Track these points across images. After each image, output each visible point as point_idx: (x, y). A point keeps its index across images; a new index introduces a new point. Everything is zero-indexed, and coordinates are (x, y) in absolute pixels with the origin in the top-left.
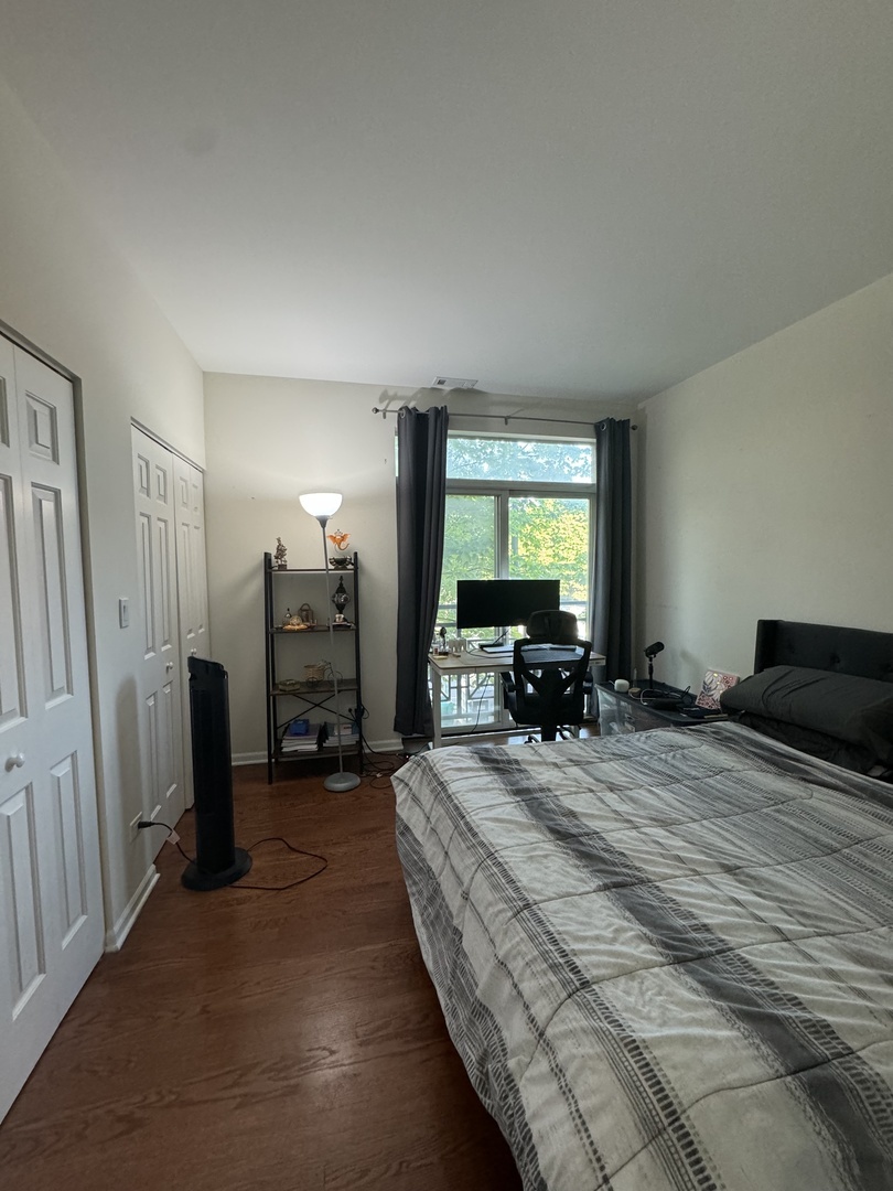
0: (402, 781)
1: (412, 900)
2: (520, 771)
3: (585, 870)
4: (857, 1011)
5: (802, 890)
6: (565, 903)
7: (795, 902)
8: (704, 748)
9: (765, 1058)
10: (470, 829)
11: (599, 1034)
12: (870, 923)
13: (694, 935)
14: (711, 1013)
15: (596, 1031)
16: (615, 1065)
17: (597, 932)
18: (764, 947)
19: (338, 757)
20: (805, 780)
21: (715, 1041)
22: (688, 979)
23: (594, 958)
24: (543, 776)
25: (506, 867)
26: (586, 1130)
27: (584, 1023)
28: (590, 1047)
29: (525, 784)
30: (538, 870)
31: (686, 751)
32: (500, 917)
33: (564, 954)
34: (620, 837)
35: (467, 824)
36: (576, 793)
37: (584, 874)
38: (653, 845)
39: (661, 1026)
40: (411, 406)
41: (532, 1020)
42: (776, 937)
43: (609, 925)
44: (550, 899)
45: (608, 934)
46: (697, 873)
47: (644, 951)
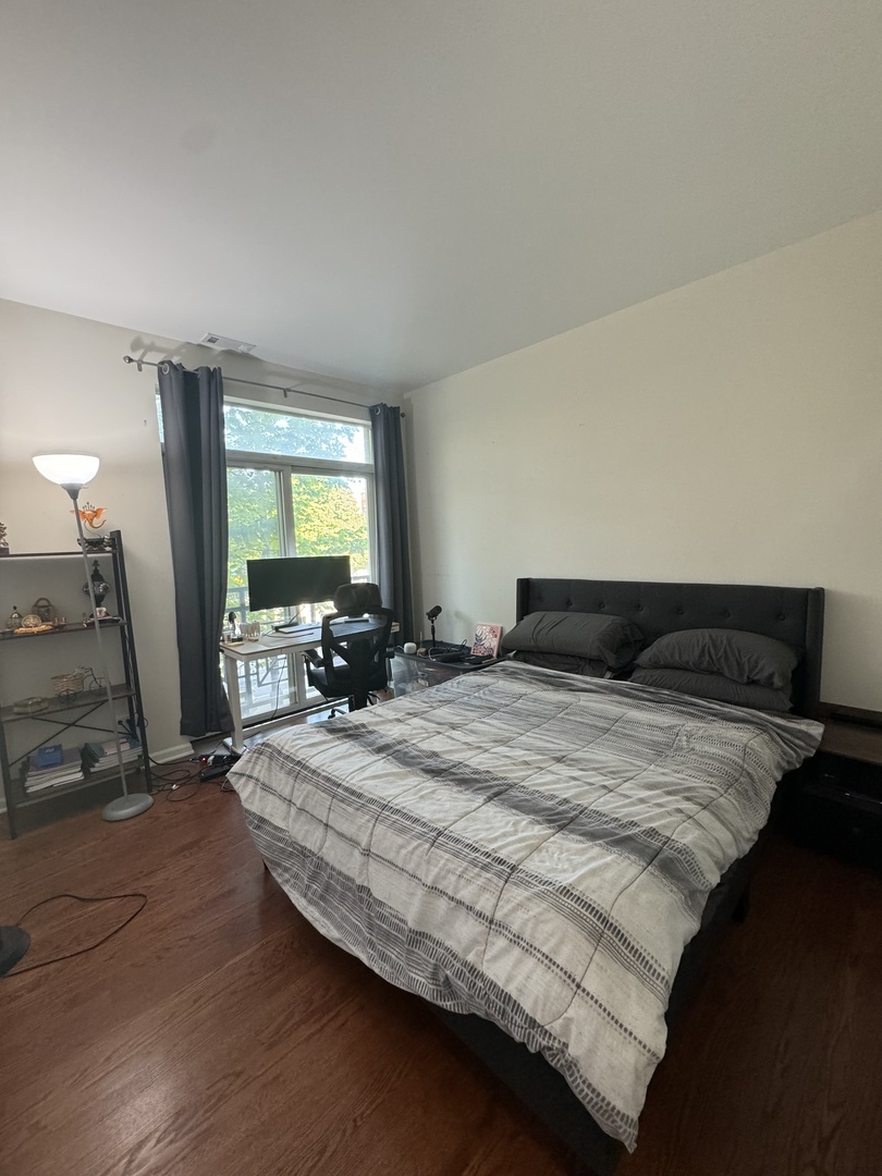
0: (242, 775)
1: (286, 888)
2: (370, 732)
3: (467, 792)
4: (661, 816)
5: (604, 758)
6: (467, 820)
7: (604, 768)
8: (501, 682)
9: (635, 862)
10: (353, 793)
11: (540, 896)
12: (645, 765)
13: (561, 808)
14: (596, 850)
15: (537, 895)
16: (559, 909)
17: (502, 831)
18: (602, 800)
19: (120, 778)
20: (571, 690)
21: (607, 865)
22: (572, 836)
23: (510, 848)
24: (393, 732)
25: (405, 811)
26: (554, 963)
27: (527, 894)
28: (537, 908)
29: (382, 742)
30: (433, 804)
31: (490, 688)
32: (418, 852)
33: (488, 855)
34: (477, 761)
35: (346, 789)
36: (428, 738)
37: (468, 795)
38: (504, 759)
39: (574, 871)
40: (175, 360)
41: (480, 915)
42: (606, 791)
43: (508, 823)
44: (455, 822)
45: (509, 828)
46: (542, 769)
47: (540, 830)
